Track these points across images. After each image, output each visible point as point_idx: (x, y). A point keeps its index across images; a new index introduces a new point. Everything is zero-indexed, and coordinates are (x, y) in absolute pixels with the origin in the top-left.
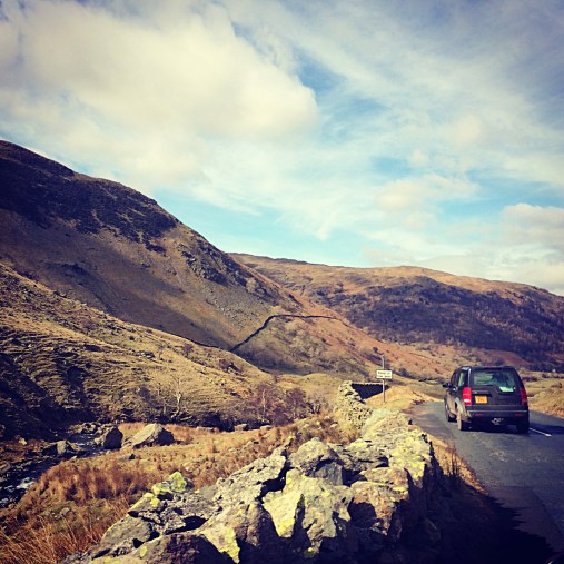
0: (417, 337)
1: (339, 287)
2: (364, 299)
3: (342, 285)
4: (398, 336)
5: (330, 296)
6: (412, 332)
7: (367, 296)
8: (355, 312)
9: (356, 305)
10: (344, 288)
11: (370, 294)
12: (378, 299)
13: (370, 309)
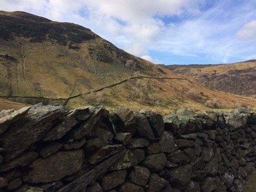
0: (254, 92)
1: (214, 73)
2: (226, 76)
3: (215, 71)
4: (243, 92)
5: (209, 77)
6: (251, 90)
7: (228, 75)
8: (221, 83)
9: (222, 80)
10: (217, 72)
11: (230, 74)
12: (234, 75)
13: (229, 81)
